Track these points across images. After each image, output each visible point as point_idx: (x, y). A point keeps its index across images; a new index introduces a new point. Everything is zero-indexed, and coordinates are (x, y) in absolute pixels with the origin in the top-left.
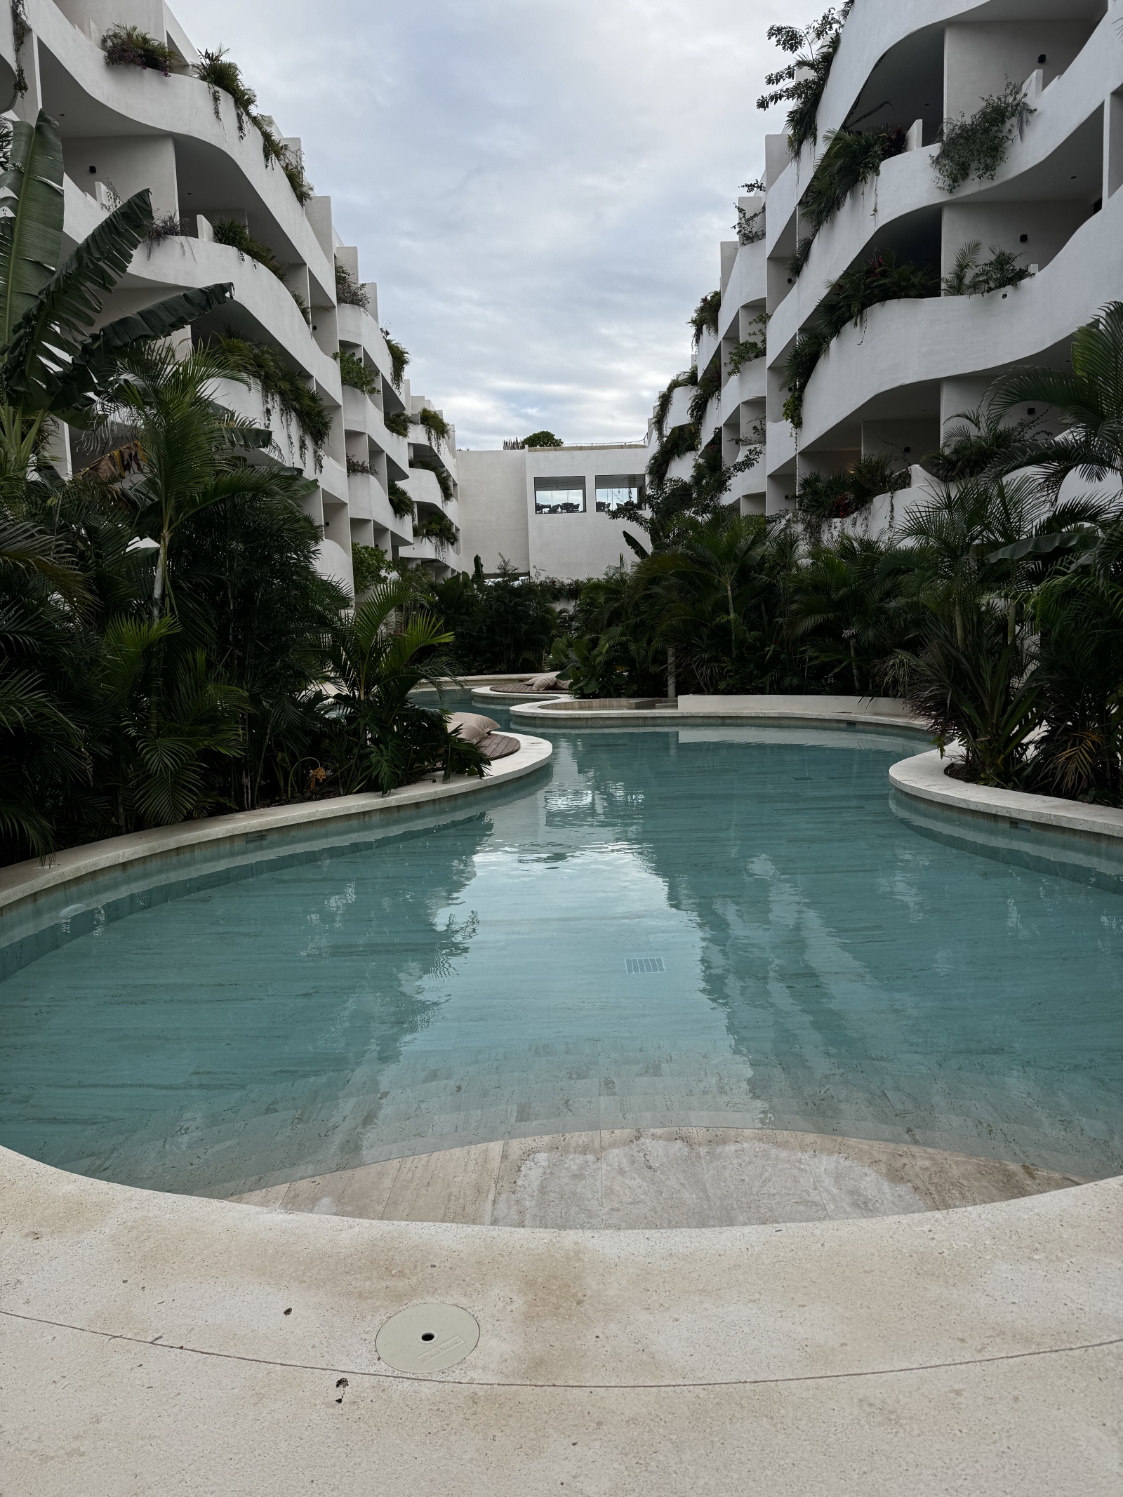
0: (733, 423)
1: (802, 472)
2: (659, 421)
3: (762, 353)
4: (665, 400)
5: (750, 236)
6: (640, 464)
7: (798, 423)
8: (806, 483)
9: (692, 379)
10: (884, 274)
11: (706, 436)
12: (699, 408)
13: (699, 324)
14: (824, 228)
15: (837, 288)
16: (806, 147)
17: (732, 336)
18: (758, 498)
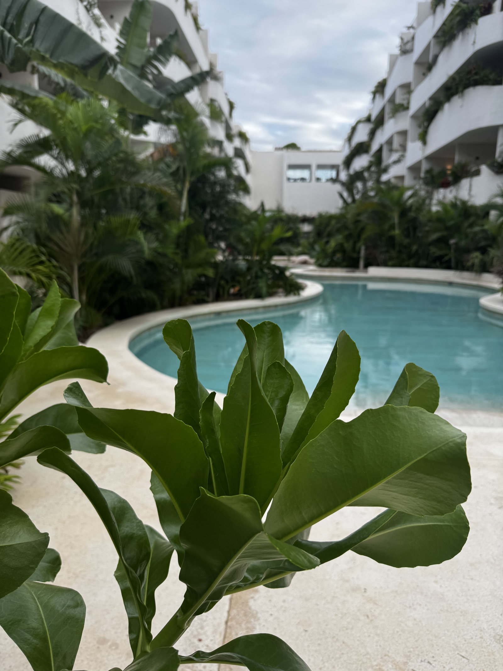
0: (390, 142)
1: (425, 166)
2: (350, 139)
3: (407, 108)
4: (354, 129)
5: (405, 51)
6: (339, 160)
7: (424, 142)
8: (428, 172)
9: (368, 119)
10: (476, 74)
11: (375, 147)
12: (372, 134)
13: (375, 93)
14: (446, 50)
15: (452, 79)
16: (439, 9)
17: (392, 100)
18: (401, 178)
